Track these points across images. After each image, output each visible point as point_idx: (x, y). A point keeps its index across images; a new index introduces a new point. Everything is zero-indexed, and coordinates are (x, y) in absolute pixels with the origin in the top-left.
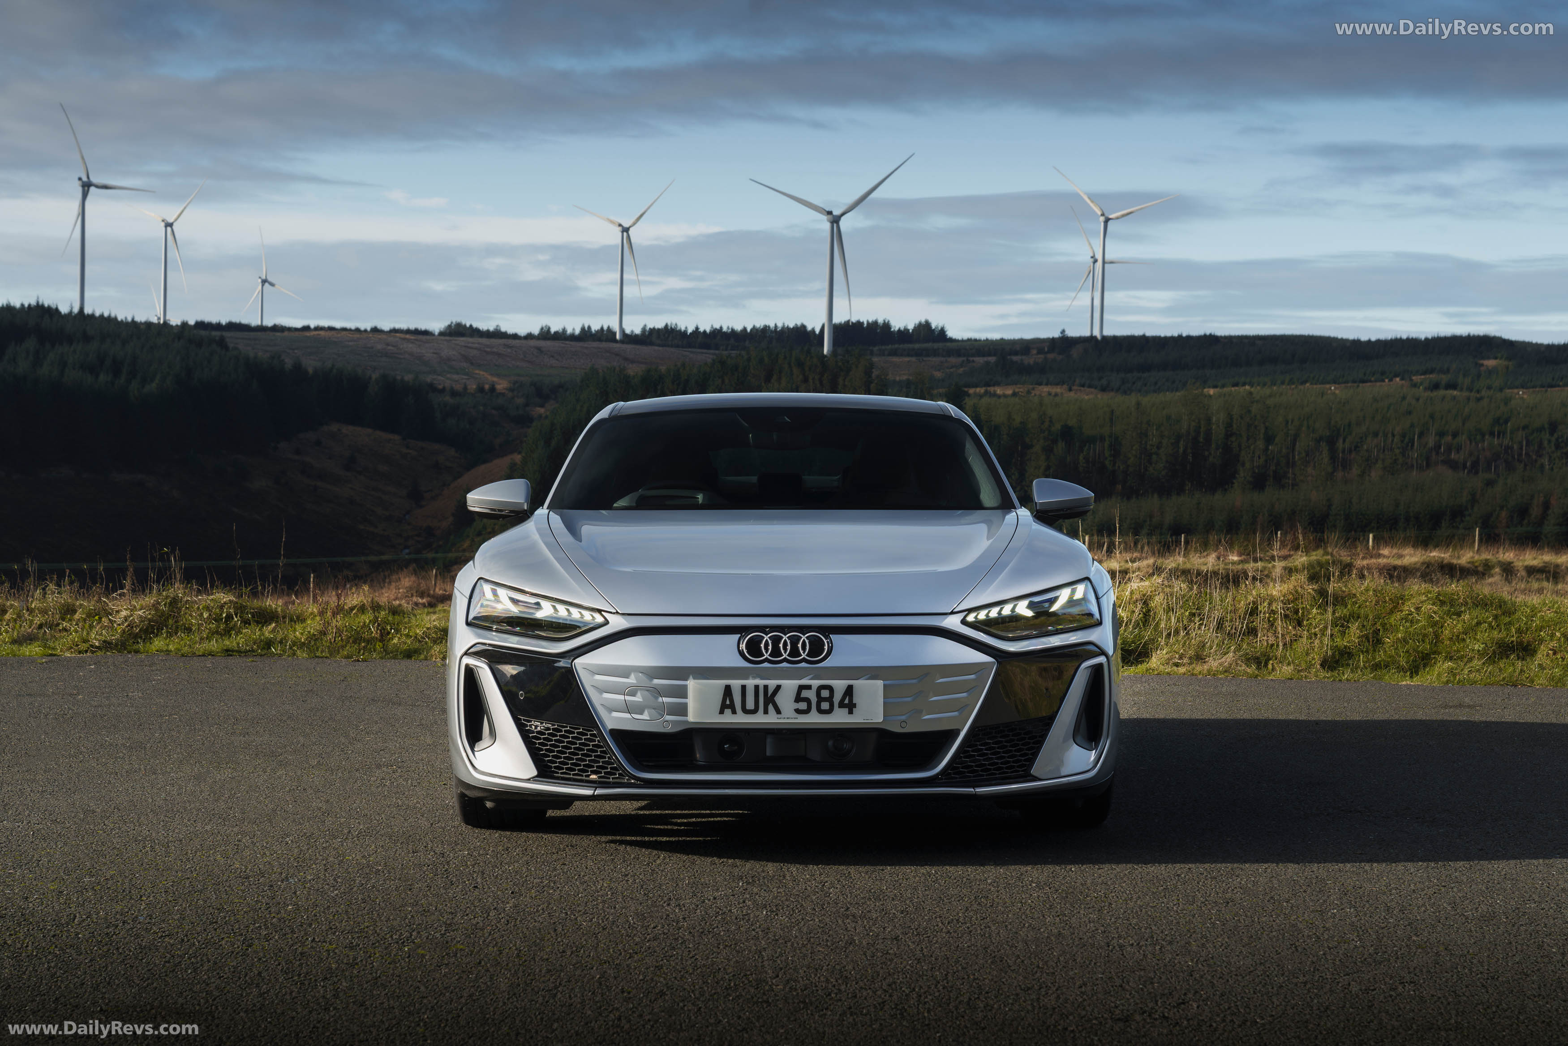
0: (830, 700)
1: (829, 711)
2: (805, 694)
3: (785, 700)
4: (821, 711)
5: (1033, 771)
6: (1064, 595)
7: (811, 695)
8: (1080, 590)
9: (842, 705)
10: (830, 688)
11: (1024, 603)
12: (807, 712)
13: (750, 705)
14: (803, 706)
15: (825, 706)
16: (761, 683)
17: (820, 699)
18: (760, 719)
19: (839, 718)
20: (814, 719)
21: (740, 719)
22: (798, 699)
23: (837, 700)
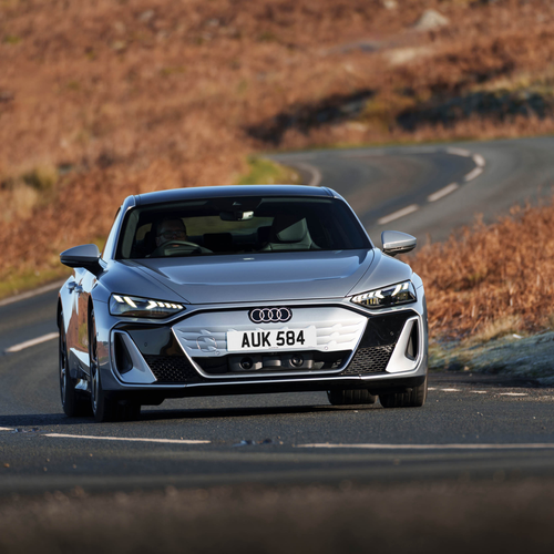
0: (293, 338)
1: (293, 343)
2: (281, 336)
3: (272, 339)
4: (289, 343)
5: (387, 369)
6: (398, 288)
7: (284, 336)
8: (406, 286)
9: (298, 340)
10: (292, 332)
11: (379, 292)
12: (283, 344)
13: (256, 343)
14: (281, 341)
15: (291, 341)
16: (261, 331)
17: (288, 338)
18: (261, 349)
19: (297, 346)
20: (286, 348)
21: (252, 349)
22: (278, 338)
23: (296, 338)
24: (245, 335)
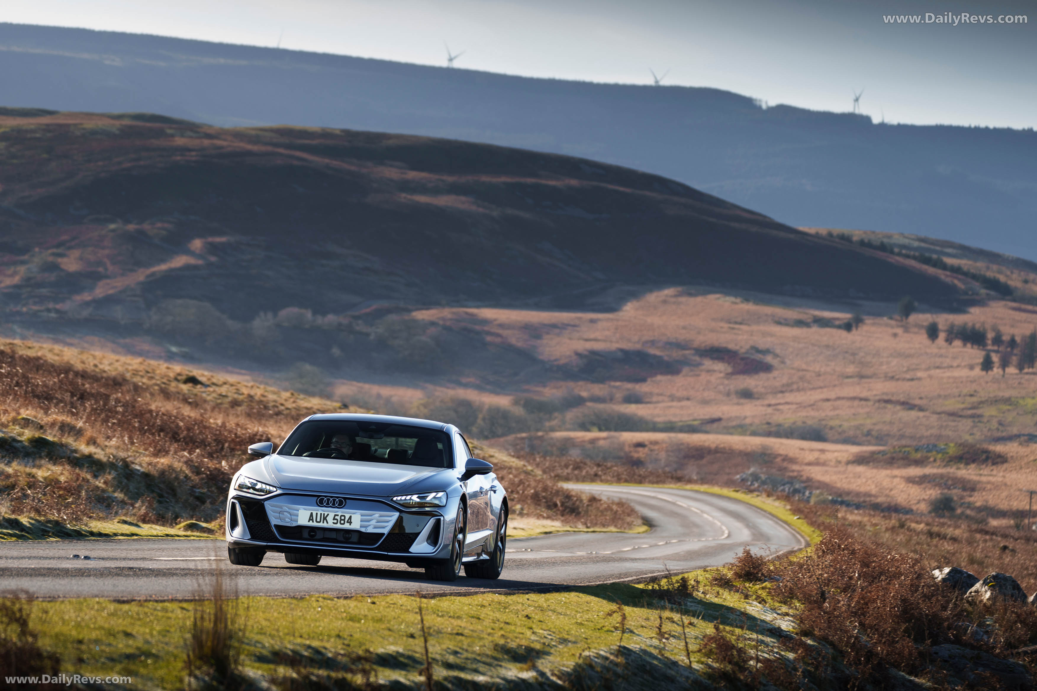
0: (344, 520)
1: (344, 524)
2: (336, 517)
3: (330, 519)
4: (341, 524)
5: (410, 550)
7: (338, 518)
8: (440, 495)
9: (348, 522)
10: (344, 516)
11: (416, 496)
12: (337, 523)
13: (318, 520)
14: (335, 521)
15: (342, 522)
16: (323, 513)
17: (341, 520)
18: (321, 525)
19: (347, 526)
20: (339, 526)
21: (315, 524)
22: (334, 519)
23: (346, 520)
24: (312, 513)
